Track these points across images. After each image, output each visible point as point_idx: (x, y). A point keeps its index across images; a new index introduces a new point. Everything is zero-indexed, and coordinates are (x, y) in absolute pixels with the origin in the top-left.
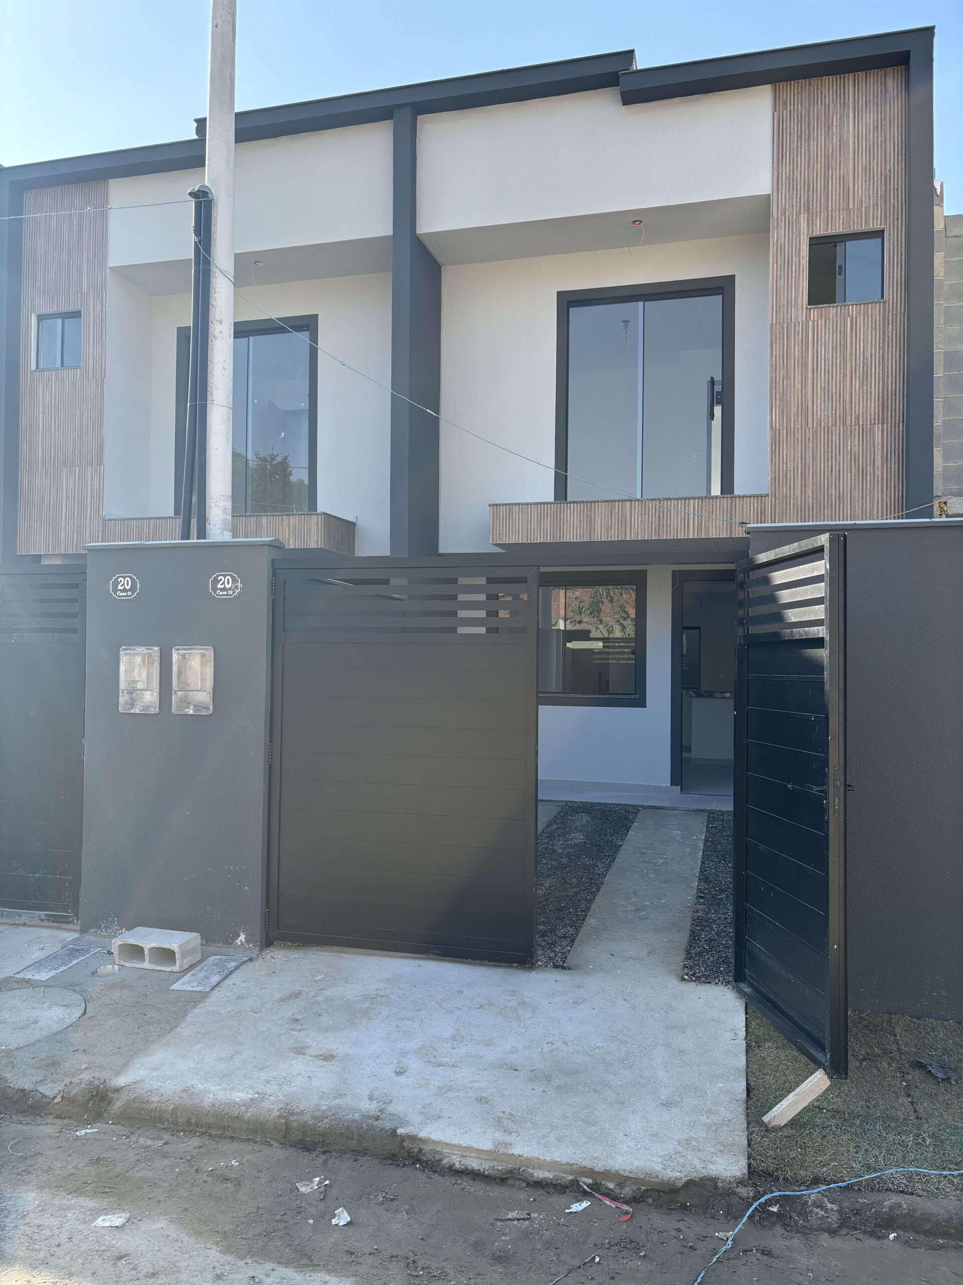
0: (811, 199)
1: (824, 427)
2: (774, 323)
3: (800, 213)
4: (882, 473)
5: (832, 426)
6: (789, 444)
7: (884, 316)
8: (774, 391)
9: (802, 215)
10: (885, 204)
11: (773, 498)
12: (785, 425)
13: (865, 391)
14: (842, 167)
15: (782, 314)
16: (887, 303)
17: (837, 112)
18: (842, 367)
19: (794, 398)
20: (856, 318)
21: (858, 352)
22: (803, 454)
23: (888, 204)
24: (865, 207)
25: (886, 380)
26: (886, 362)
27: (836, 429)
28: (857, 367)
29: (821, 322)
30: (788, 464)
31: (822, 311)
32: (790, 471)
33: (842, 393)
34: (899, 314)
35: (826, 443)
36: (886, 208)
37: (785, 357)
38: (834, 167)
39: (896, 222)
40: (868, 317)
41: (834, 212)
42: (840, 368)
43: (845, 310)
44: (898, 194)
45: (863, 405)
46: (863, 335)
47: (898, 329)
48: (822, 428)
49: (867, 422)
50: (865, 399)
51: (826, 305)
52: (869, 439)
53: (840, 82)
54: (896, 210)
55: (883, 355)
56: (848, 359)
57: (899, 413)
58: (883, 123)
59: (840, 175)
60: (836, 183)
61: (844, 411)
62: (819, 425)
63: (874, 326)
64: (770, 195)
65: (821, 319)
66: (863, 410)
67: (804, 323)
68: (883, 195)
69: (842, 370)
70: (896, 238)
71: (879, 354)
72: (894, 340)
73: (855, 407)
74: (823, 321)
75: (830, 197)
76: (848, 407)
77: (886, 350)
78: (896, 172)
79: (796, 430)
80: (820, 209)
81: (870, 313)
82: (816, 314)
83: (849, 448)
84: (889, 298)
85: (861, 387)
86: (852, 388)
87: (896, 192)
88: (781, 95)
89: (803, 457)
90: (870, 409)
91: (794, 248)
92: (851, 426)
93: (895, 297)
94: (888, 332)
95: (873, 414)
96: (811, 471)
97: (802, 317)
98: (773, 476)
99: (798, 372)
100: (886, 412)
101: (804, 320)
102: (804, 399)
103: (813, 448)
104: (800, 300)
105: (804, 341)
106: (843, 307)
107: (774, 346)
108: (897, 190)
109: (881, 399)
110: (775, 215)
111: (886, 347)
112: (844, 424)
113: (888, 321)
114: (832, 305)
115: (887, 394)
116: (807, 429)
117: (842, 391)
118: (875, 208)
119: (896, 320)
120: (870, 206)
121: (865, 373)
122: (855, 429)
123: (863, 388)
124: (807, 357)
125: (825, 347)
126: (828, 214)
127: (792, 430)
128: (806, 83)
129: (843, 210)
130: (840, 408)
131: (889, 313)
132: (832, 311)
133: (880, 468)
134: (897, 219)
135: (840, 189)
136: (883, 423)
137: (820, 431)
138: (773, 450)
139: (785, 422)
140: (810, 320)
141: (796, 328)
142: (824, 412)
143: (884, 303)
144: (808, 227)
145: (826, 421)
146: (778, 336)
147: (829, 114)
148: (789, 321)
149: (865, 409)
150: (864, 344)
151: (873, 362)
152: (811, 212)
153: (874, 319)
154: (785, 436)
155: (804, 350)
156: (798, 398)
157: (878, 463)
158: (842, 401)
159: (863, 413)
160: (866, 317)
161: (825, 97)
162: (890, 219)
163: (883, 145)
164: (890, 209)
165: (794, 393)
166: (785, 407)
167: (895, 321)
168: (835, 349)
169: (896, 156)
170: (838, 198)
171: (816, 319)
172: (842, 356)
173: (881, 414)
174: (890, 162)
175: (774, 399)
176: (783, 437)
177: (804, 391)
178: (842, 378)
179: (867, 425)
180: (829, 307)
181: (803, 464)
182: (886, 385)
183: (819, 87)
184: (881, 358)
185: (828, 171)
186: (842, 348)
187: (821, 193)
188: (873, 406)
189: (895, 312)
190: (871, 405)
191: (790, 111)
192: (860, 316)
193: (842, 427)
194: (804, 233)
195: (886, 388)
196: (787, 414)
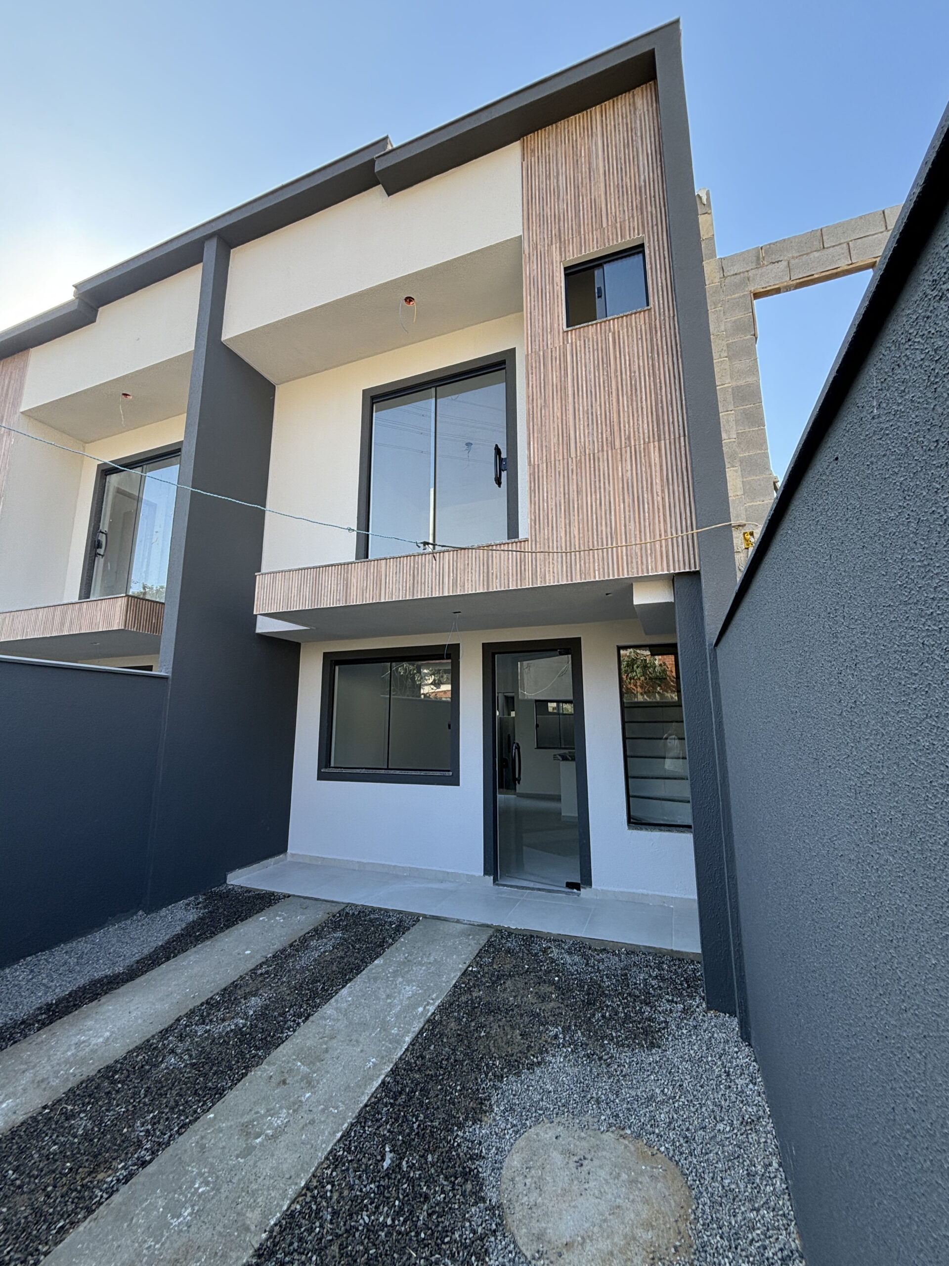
0: (562, 228)
1: (589, 455)
2: (530, 352)
3: (552, 244)
4: (663, 498)
5: (598, 452)
6: (549, 478)
7: (650, 324)
8: (531, 424)
9: (554, 246)
10: (642, 213)
11: (534, 543)
12: (544, 458)
13: (635, 407)
14: (593, 191)
15: (537, 342)
16: (653, 310)
17: (585, 144)
18: (606, 385)
19: (554, 428)
20: (619, 332)
21: (623, 366)
22: (566, 488)
23: (645, 213)
24: (620, 222)
25: (659, 391)
26: (657, 372)
27: (603, 455)
28: (624, 383)
29: (580, 343)
30: (550, 503)
31: (580, 332)
32: (552, 509)
33: (608, 414)
34: (667, 319)
35: (592, 472)
36: (643, 218)
37: (542, 385)
38: (584, 193)
39: (655, 228)
40: (632, 329)
41: (587, 235)
42: (604, 387)
43: (605, 326)
44: (655, 201)
45: (634, 423)
46: (628, 348)
47: (668, 334)
48: (587, 456)
49: (640, 442)
50: (635, 415)
51: (585, 324)
52: (643, 461)
53: (587, 117)
54: (654, 216)
55: (653, 365)
56: (613, 375)
57: (679, 426)
58: (634, 138)
59: (591, 199)
60: (587, 207)
61: (612, 433)
62: (583, 453)
63: (639, 337)
64: (521, 236)
65: (580, 340)
66: (634, 429)
67: (562, 347)
68: (639, 206)
69: (607, 389)
70: (656, 243)
71: (648, 364)
72: (665, 347)
73: (625, 427)
74: (582, 341)
75: (582, 222)
76: (616, 428)
77: (656, 358)
78: (651, 180)
79: (557, 462)
80: (572, 235)
81: (634, 324)
82: (574, 336)
83: (620, 474)
84: (654, 306)
85: (630, 403)
86: (619, 406)
87: (653, 199)
88: (529, 145)
89: (566, 491)
90: (643, 427)
91: (547, 277)
92: (621, 449)
93: (661, 302)
94: (657, 340)
95: (646, 431)
96: (576, 506)
97: (558, 342)
98: (533, 518)
99: (557, 399)
100: (662, 427)
101: (561, 344)
102: (564, 426)
103: (577, 480)
104: (556, 325)
105: (562, 366)
106: (603, 324)
107: (530, 376)
108: (654, 196)
109: (654, 413)
110: (527, 252)
111: (656, 356)
112: (613, 447)
113: (656, 328)
114: (590, 323)
115: (662, 407)
116: (570, 459)
117: (608, 411)
118: (631, 220)
119: (665, 325)
120: (624, 220)
121: (634, 388)
122: (626, 452)
123: (632, 405)
124: (566, 381)
125: (586, 367)
126: (581, 238)
127: (553, 462)
128: (552, 129)
129: (596, 230)
130: (606, 431)
131: (655, 320)
132: (591, 330)
133: (660, 494)
134: (657, 225)
135: (592, 212)
136: (659, 440)
137: (585, 459)
138: (532, 488)
139: (544, 455)
140: (568, 343)
141: (554, 354)
142: (588, 437)
143: (649, 310)
144: (561, 254)
145: (591, 447)
146: (534, 365)
147: (577, 148)
148: (545, 348)
149: (636, 427)
150: (629, 356)
151: (642, 374)
152: (563, 240)
153: (639, 329)
154: (545, 471)
155: (563, 374)
156: (558, 426)
157: (657, 488)
158: (608, 422)
159: (634, 432)
160: (630, 329)
161: (572, 134)
162: (648, 227)
163: (636, 159)
164: (647, 217)
165: (554, 422)
166: (544, 439)
167: (663, 327)
168: (596, 367)
169: (650, 165)
170: (590, 221)
171: (574, 340)
172: (605, 373)
173: (656, 430)
174: (644, 172)
175: (531, 432)
176: (543, 471)
177: (564, 418)
178: (607, 397)
179: (640, 445)
180: (588, 326)
181: (566, 500)
182: (659, 397)
183: (566, 127)
184: (651, 368)
185: (579, 199)
186: (605, 366)
187: (572, 221)
188: (645, 422)
189: (662, 318)
190: (643, 422)
191: (538, 157)
192: (622, 329)
193: (610, 452)
194: (556, 261)
195: (659, 399)
196: (546, 446)
